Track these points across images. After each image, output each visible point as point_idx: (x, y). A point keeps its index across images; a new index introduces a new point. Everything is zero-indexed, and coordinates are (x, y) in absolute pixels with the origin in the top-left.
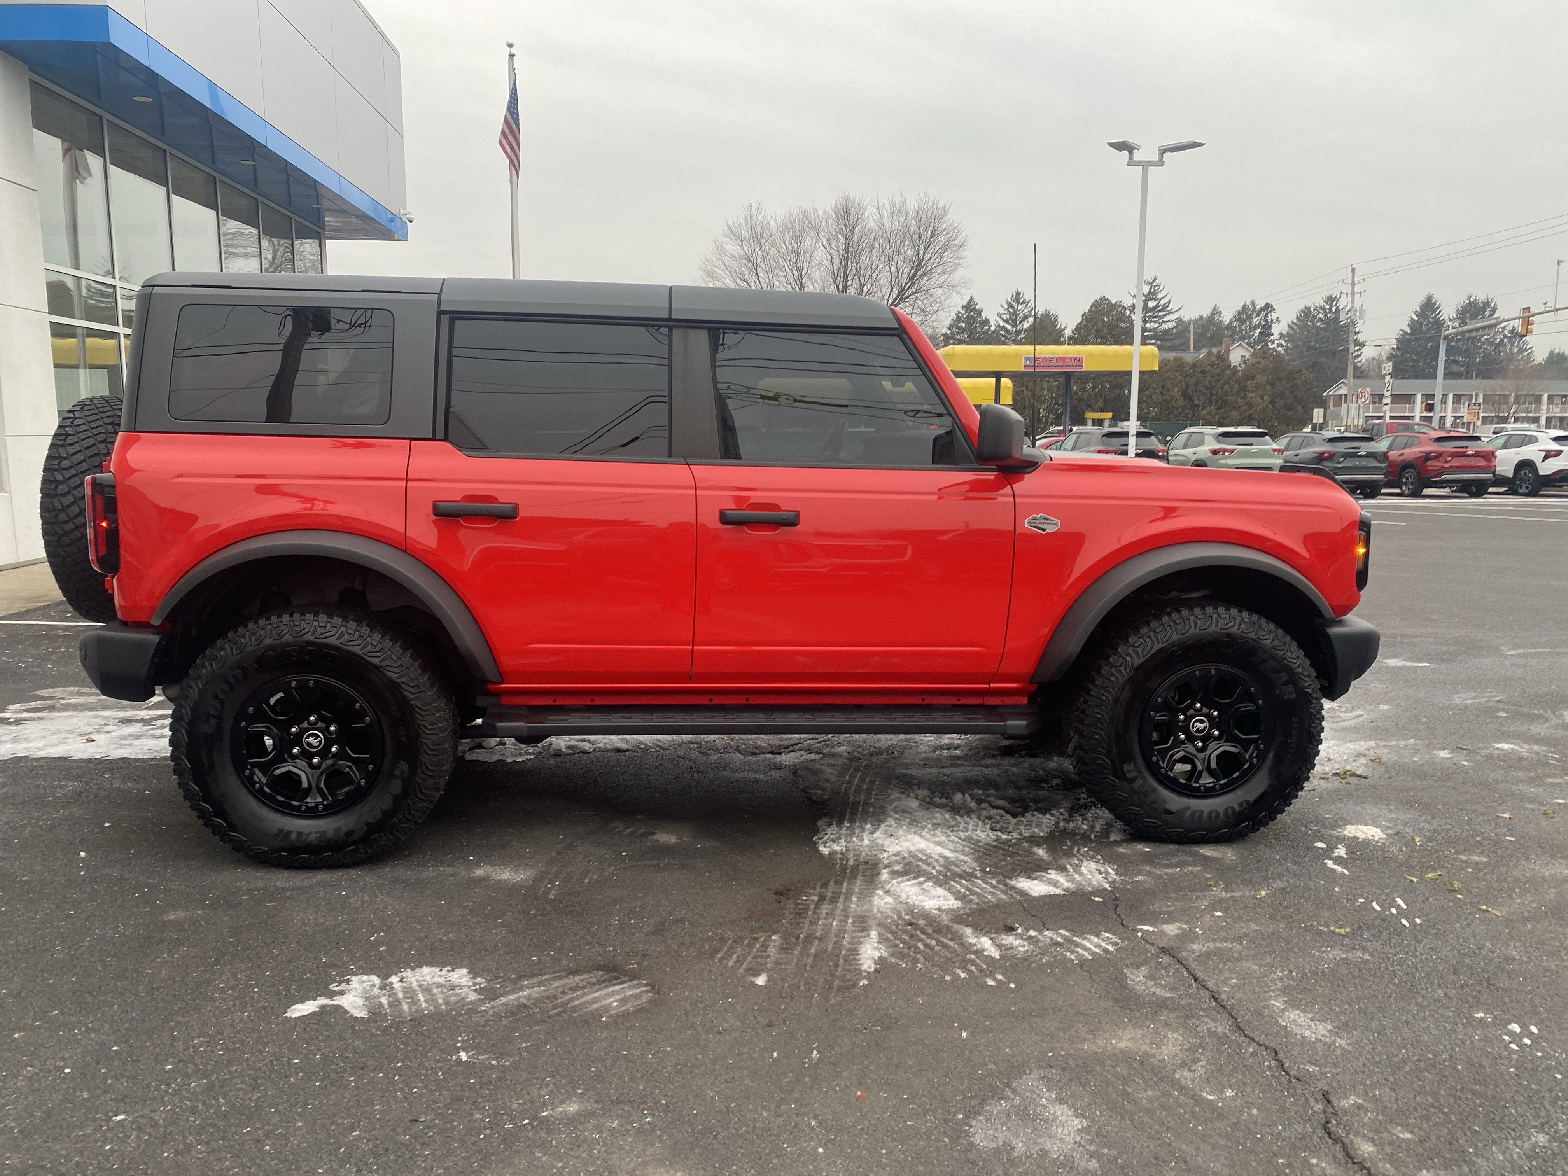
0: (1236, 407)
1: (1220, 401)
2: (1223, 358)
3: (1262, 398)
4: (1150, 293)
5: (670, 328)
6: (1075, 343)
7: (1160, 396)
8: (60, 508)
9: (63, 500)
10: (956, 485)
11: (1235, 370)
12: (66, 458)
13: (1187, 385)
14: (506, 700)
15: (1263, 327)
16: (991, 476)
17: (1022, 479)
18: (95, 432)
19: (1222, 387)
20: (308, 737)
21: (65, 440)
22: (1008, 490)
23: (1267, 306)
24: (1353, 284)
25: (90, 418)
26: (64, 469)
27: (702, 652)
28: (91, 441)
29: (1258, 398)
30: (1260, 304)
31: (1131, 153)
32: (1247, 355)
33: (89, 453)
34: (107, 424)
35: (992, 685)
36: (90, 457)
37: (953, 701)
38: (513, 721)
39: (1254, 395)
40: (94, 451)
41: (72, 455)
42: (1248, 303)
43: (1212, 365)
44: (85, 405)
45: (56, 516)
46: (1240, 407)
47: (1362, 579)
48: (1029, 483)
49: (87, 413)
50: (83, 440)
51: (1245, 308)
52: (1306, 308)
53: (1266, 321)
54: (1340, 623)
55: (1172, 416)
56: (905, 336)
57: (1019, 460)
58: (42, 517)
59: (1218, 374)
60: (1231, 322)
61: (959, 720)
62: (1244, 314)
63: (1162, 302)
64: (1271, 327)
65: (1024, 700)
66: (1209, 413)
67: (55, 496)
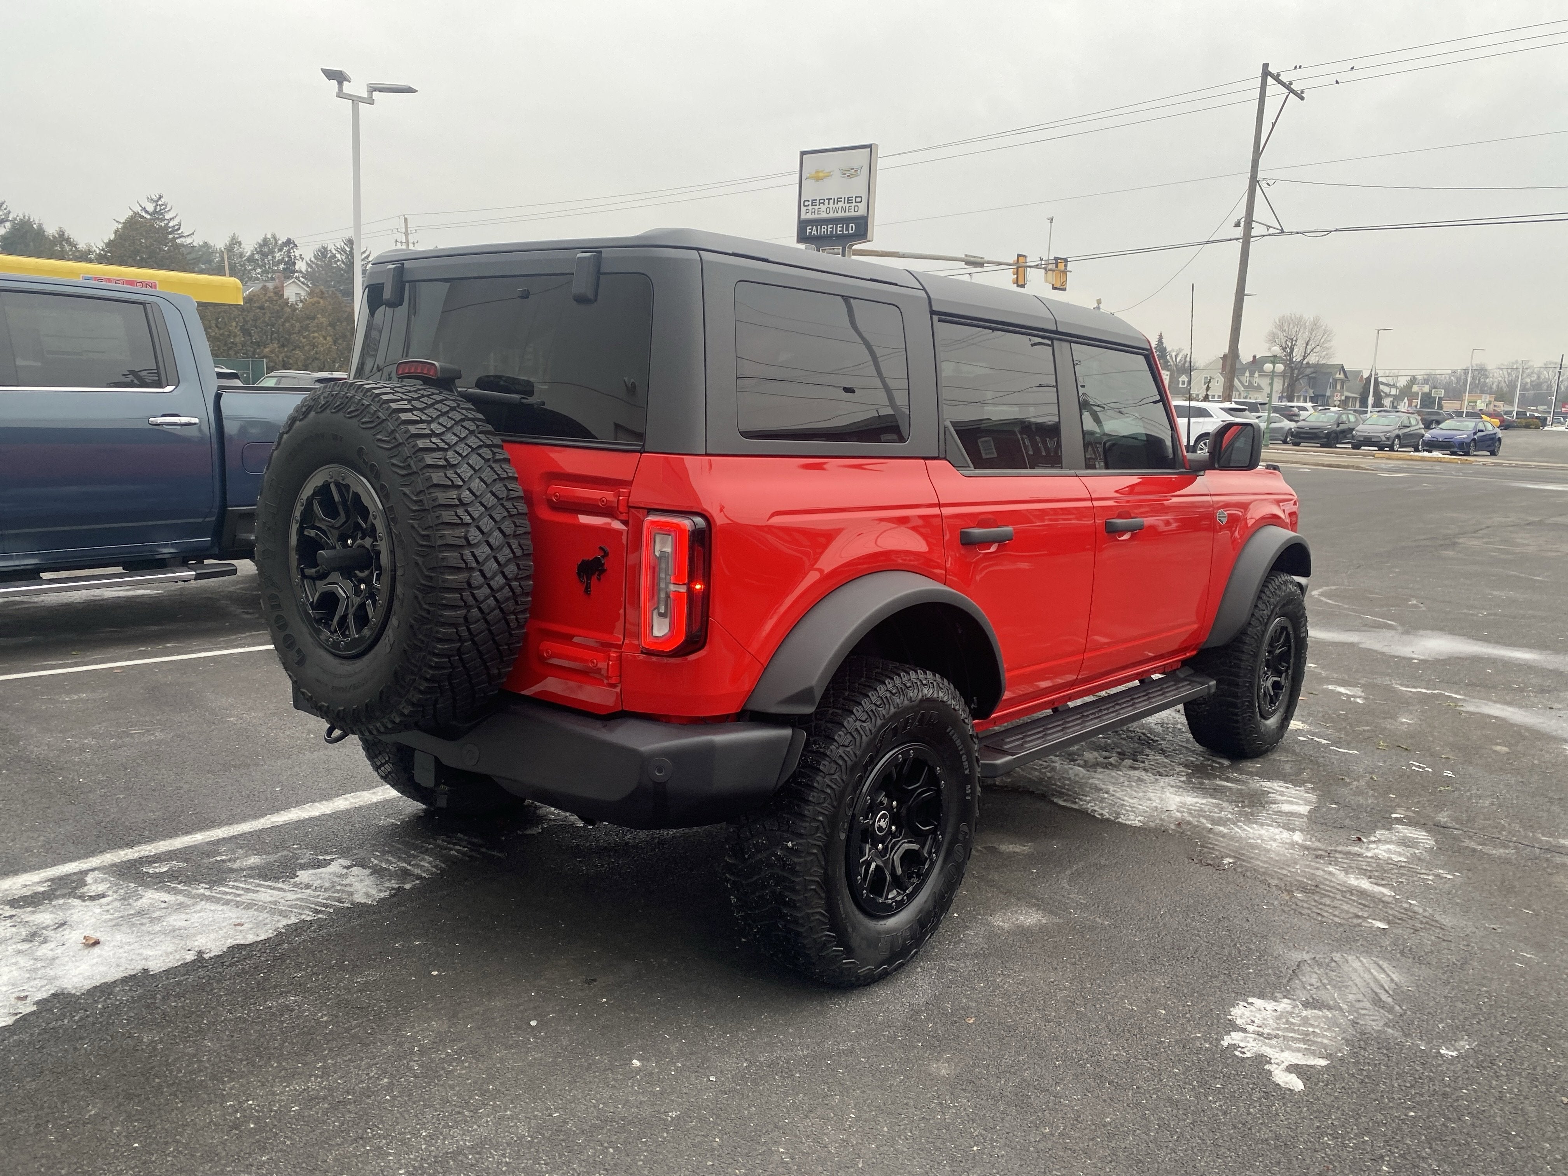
0: (299, 347)
1: (281, 340)
2: (278, 292)
3: (325, 339)
4: (155, 212)
6: (109, 262)
7: (217, 330)
11: (293, 308)
13: (246, 322)
15: (286, 263)
19: (283, 325)
23: (289, 242)
24: (406, 234)
29: (321, 339)
30: (282, 239)
31: (340, 84)
32: (303, 294)
39: (316, 335)
42: (269, 236)
43: (270, 300)
46: (303, 346)
51: (265, 240)
52: (323, 247)
53: (289, 257)
55: (232, 353)
59: (278, 312)
60: (253, 254)
62: (266, 247)
63: (171, 224)
64: (295, 263)
66: (272, 352)
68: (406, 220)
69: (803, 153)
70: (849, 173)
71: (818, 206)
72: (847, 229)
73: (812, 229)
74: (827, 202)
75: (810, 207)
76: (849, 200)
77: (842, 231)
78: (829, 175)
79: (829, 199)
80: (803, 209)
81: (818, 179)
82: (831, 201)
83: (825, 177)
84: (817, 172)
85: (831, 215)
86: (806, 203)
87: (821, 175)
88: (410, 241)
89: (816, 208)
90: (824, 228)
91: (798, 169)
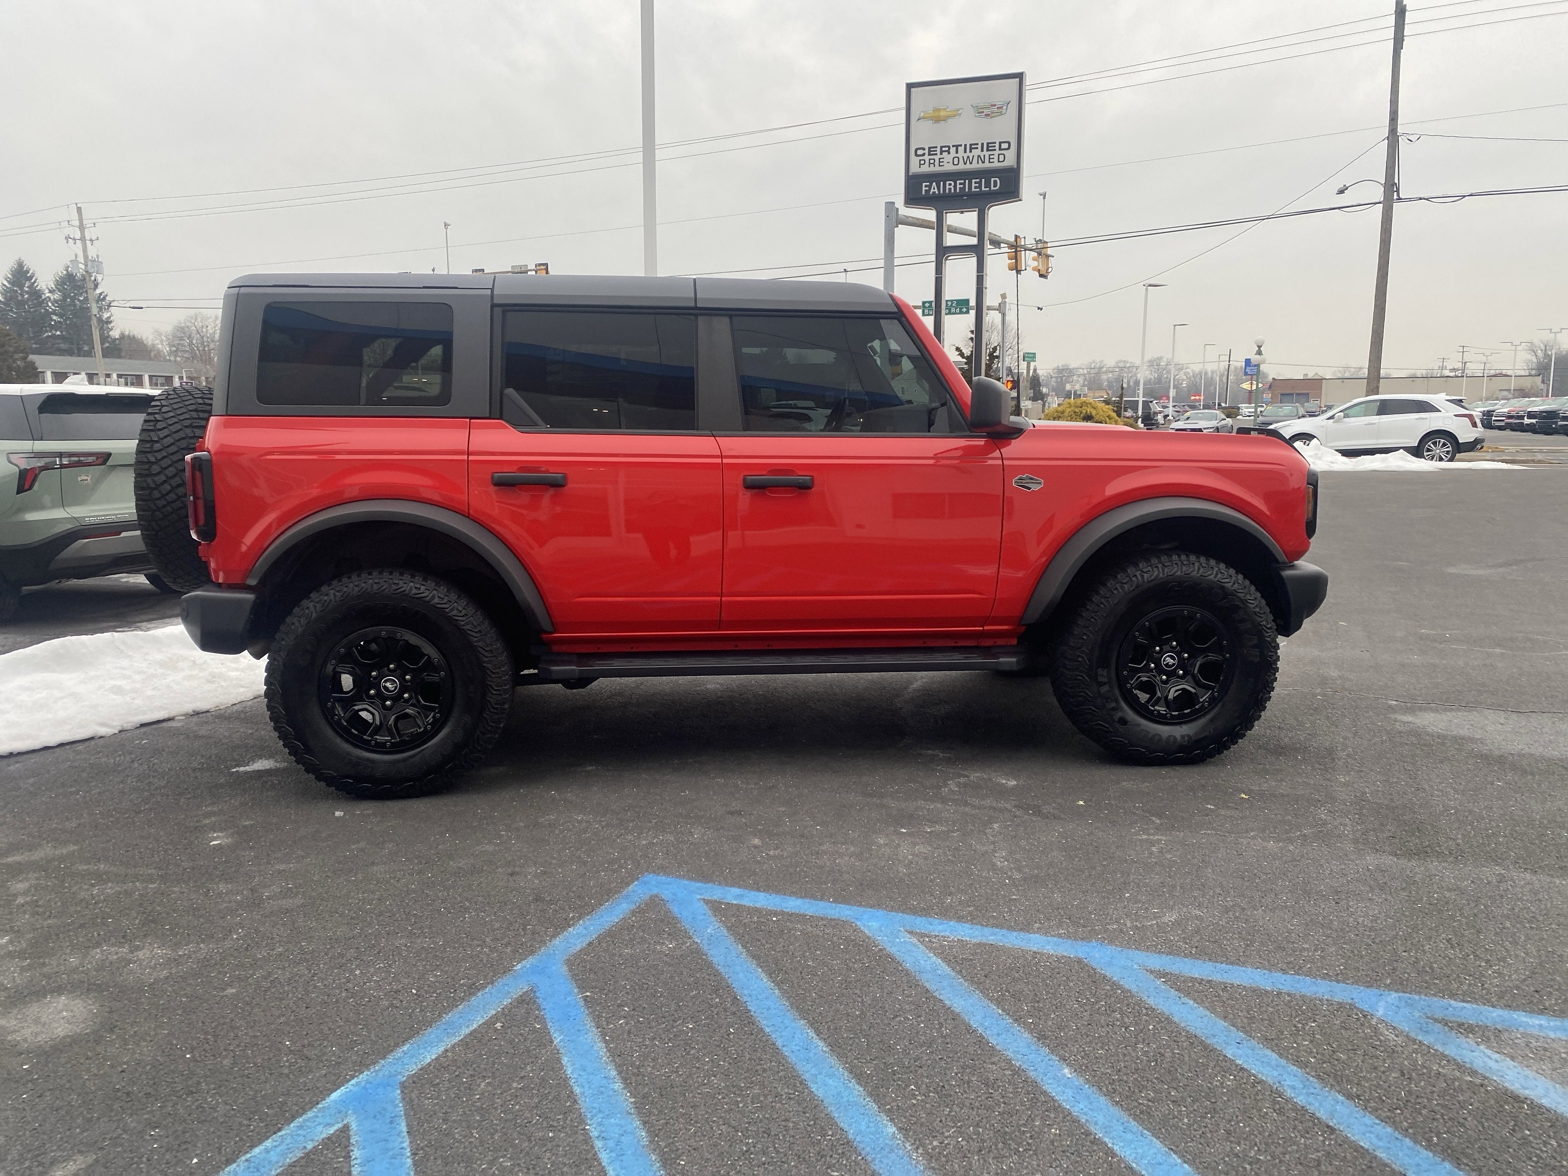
5: (696, 315)
8: (153, 486)
9: (156, 479)
10: (951, 450)
12: (157, 442)
14: (555, 648)
16: (981, 442)
17: (1009, 444)
18: (181, 418)
20: (386, 681)
21: (155, 426)
22: (997, 454)
24: (82, 227)
25: (175, 406)
26: (157, 451)
27: (730, 602)
28: (178, 427)
33: (177, 436)
34: (191, 411)
35: (986, 628)
36: (179, 440)
37: (951, 643)
38: (558, 666)
40: (181, 434)
41: (162, 439)
44: (169, 394)
45: (150, 494)
47: (1311, 528)
48: (1015, 448)
49: (172, 401)
50: (171, 425)
54: (1293, 567)
56: (903, 319)
57: (1007, 426)
58: (136, 494)
61: (957, 658)
65: (1014, 642)
67: (151, 475)
68: (79, 210)
69: (910, 86)
70: (987, 111)
71: (939, 156)
72: (988, 185)
73: (930, 187)
74: (953, 150)
75: (927, 157)
76: (990, 147)
77: (980, 187)
78: (956, 114)
79: (957, 146)
80: (914, 160)
81: (937, 120)
82: (961, 149)
83: (949, 117)
84: (937, 110)
85: (961, 167)
86: (920, 152)
87: (942, 113)
88: (87, 238)
89: (936, 158)
90: (950, 186)
91: (904, 105)
